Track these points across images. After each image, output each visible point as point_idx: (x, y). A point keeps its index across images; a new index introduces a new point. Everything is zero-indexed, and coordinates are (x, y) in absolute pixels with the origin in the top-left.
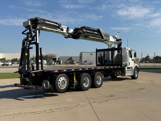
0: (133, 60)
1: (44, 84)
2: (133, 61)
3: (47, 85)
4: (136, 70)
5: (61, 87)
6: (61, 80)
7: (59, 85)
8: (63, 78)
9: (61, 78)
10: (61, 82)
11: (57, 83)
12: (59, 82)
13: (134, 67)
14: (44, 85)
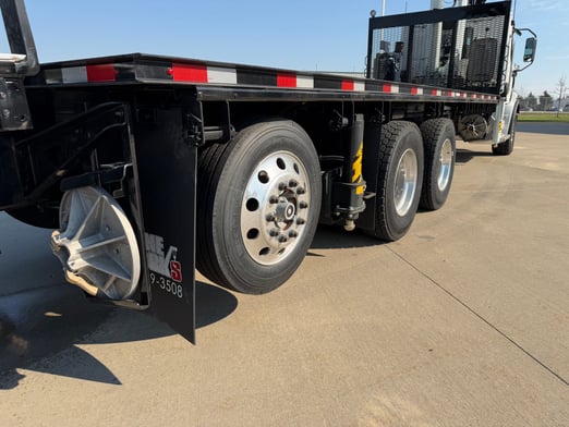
1: (74, 247)
3: (107, 255)
5: (264, 251)
6: (270, 189)
7: (253, 234)
8: (281, 164)
9: (268, 165)
10: (265, 208)
11: (229, 222)
12: (253, 205)
14: (65, 251)
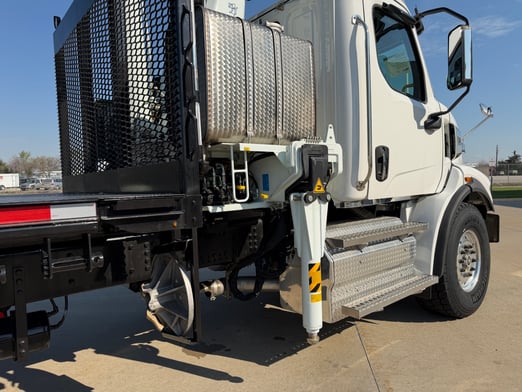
0: (432, 124)
2: (439, 135)
4: (470, 224)
13: (446, 197)
